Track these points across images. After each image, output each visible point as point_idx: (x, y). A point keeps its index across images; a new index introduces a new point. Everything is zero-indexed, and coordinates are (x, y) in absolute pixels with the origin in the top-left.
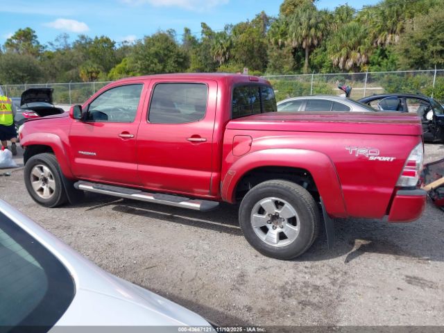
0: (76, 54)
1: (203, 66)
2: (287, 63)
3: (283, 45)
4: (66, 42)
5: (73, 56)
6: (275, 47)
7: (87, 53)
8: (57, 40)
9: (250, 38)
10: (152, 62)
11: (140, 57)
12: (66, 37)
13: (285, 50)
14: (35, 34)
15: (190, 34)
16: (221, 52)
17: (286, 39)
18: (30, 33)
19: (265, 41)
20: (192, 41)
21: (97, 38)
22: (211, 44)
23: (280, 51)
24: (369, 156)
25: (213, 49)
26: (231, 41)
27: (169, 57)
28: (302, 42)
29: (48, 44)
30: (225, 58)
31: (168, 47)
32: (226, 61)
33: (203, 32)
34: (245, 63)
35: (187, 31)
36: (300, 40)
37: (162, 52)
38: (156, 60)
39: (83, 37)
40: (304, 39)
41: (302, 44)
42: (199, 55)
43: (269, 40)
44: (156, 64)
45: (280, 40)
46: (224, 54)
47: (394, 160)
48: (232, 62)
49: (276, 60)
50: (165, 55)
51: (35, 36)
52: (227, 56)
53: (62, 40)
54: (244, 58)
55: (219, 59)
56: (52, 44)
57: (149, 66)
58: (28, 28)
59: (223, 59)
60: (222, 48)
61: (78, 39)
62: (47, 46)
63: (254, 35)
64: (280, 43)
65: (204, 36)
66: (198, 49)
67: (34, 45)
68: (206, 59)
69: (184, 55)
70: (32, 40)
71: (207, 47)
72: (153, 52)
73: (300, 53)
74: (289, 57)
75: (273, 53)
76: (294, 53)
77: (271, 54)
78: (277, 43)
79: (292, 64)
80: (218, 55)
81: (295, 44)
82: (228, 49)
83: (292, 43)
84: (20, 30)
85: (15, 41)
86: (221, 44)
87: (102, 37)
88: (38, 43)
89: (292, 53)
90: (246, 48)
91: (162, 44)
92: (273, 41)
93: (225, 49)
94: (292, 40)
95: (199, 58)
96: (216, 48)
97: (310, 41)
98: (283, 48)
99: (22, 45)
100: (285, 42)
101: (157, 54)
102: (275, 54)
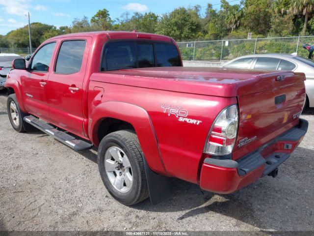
0: (132, 26)
1: (219, 32)
2: (287, 28)
3: (285, 13)
4: (127, 17)
5: (130, 27)
6: (277, 15)
7: (139, 25)
8: (122, 16)
9: (257, 9)
10: (173, 30)
11: (165, 25)
12: (127, 14)
13: (286, 18)
14: (108, 13)
15: (212, 8)
16: (233, 21)
17: (289, 8)
18: (105, 13)
19: (270, 11)
20: (212, 14)
21: (146, 14)
22: (226, 15)
23: (282, 18)
24: (179, 117)
25: (227, 19)
26: (242, 12)
27: (185, 26)
28: (302, 10)
29: (116, 20)
30: (236, 26)
31: (185, 18)
32: (237, 28)
33: (222, 6)
34: (252, 29)
35: (210, 6)
36: (300, 8)
37: (180, 21)
38: (175, 28)
39: (137, 14)
40: (304, 7)
41: (302, 12)
42: (217, 24)
43: (273, 9)
44: (175, 31)
45: (283, 9)
46: (236, 22)
47: (200, 123)
48: (241, 28)
49: (278, 26)
50: (183, 24)
51: (108, 15)
52: (238, 24)
53: (125, 17)
54: (251, 24)
55: (231, 26)
56: (118, 19)
57: (170, 32)
58: (105, 10)
59: (235, 27)
60: (235, 18)
61: (134, 15)
62: (115, 21)
63: (261, 6)
64: (282, 12)
65: (223, 9)
66: (216, 19)
67: (108, 20)
68: (222, 27)
69: (196, 23)
70: (106, 17)
71: (223, 17)
72: (174, 22)
73: (300, 20)
74: (289, 23)
75: (275, 20)
76: (294, 20)
77: (274, 21)
78: (279, 11)
79: (291, 29)
80: (231, 23)
81: (295, 12)
82: (239, 18)
83: (292, 11)
84: (100, 11)
85: (96, 18)
86: (234, 15)
87: (150, 13)
88: (110, 19)
89: (293, 20)
90: (253, 17)
91: (181, 15)
92: (276, 10)
93: (237, 18)
94: (293, 9)
95: (217, 26)
96: (230, 17)
97: (311, 8)
98: (285, 16)
99: (101, 20)
100: (287, 11)
101: (176, 24)
102: (277, 21)
